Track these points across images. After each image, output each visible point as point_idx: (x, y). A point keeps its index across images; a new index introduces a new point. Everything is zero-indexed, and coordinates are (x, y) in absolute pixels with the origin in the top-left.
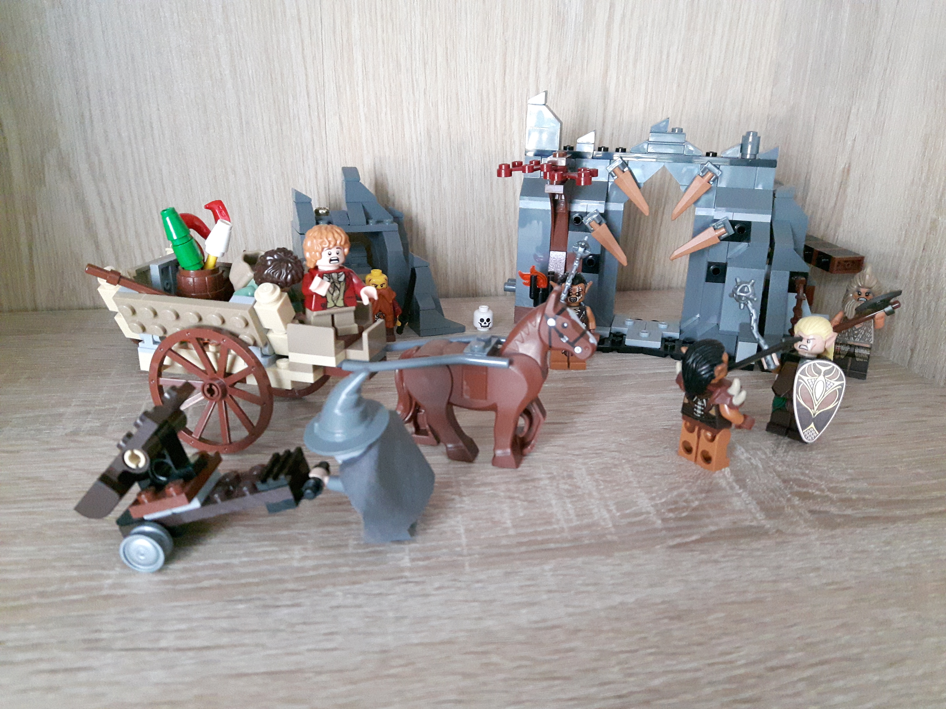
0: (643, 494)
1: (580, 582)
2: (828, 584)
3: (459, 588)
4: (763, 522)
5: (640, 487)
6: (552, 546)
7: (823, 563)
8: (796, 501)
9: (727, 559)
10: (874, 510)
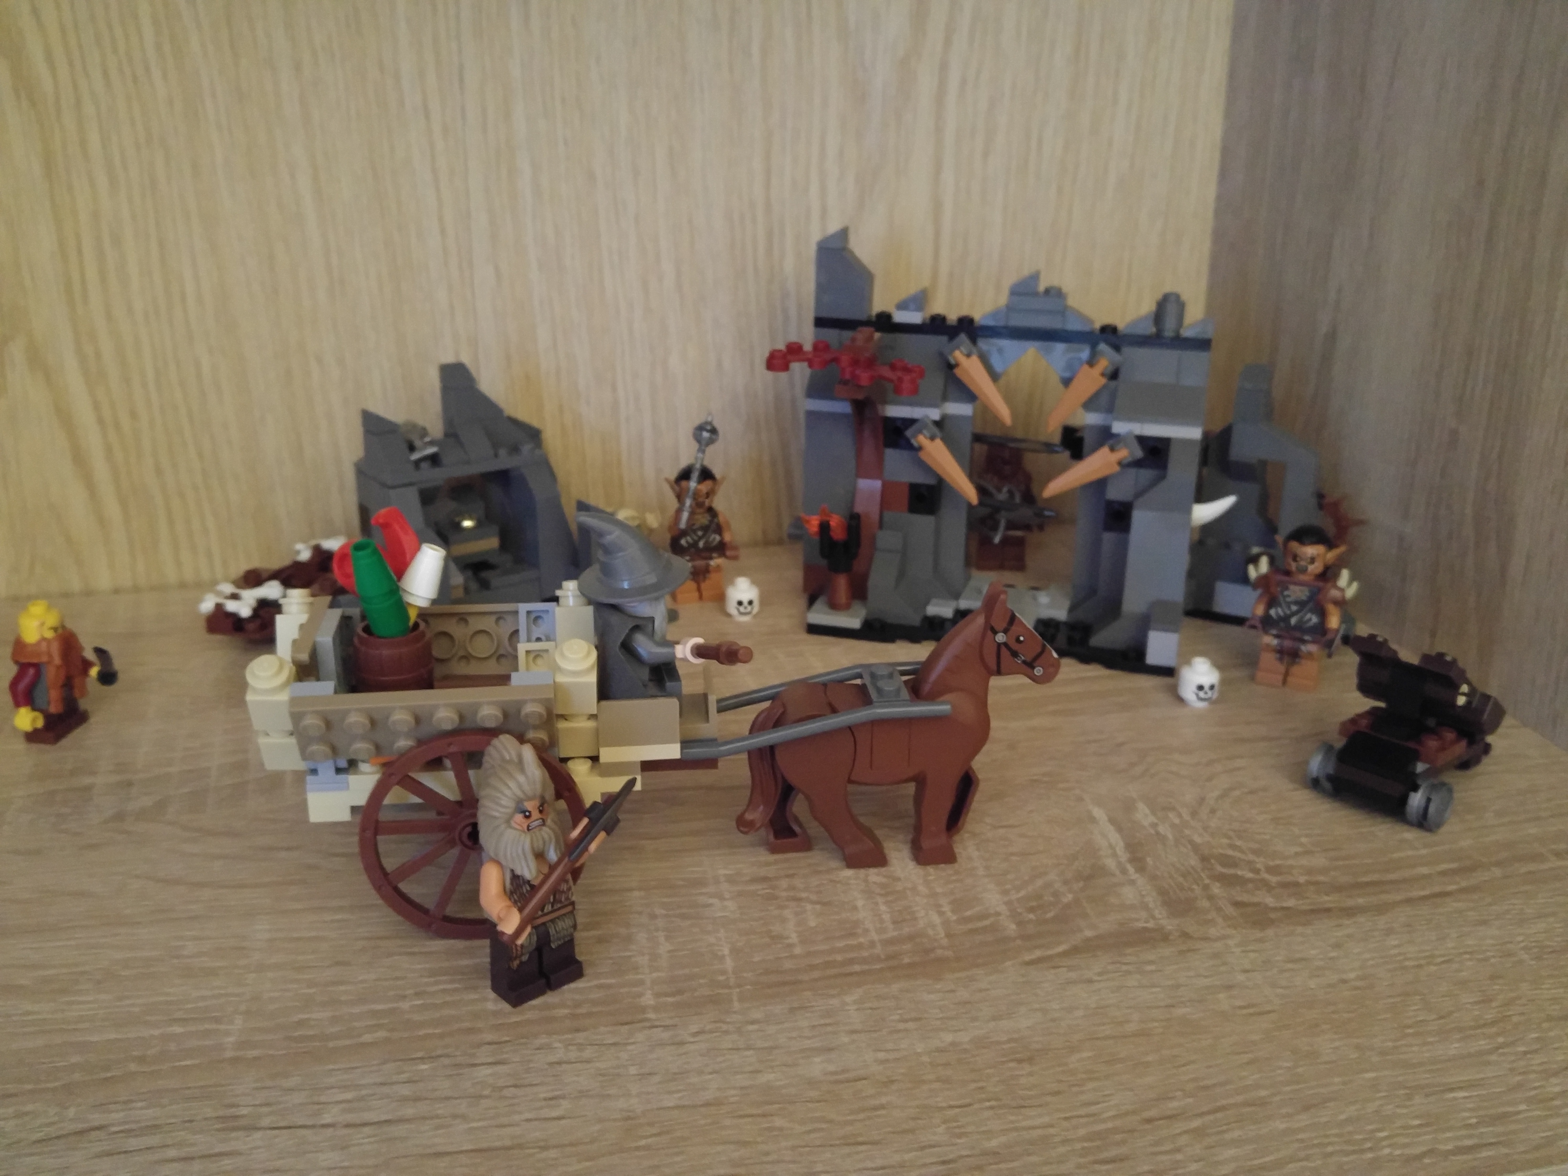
0: (992, 886)
1: (897, 1017)
2: (1241, 1008)
3: (726, 1032)
4: (1164, 922)
5: (988, 876)
6: (857, 968)
7: (1241, 977)
9: (1104, 977)
10: (1326, 898)
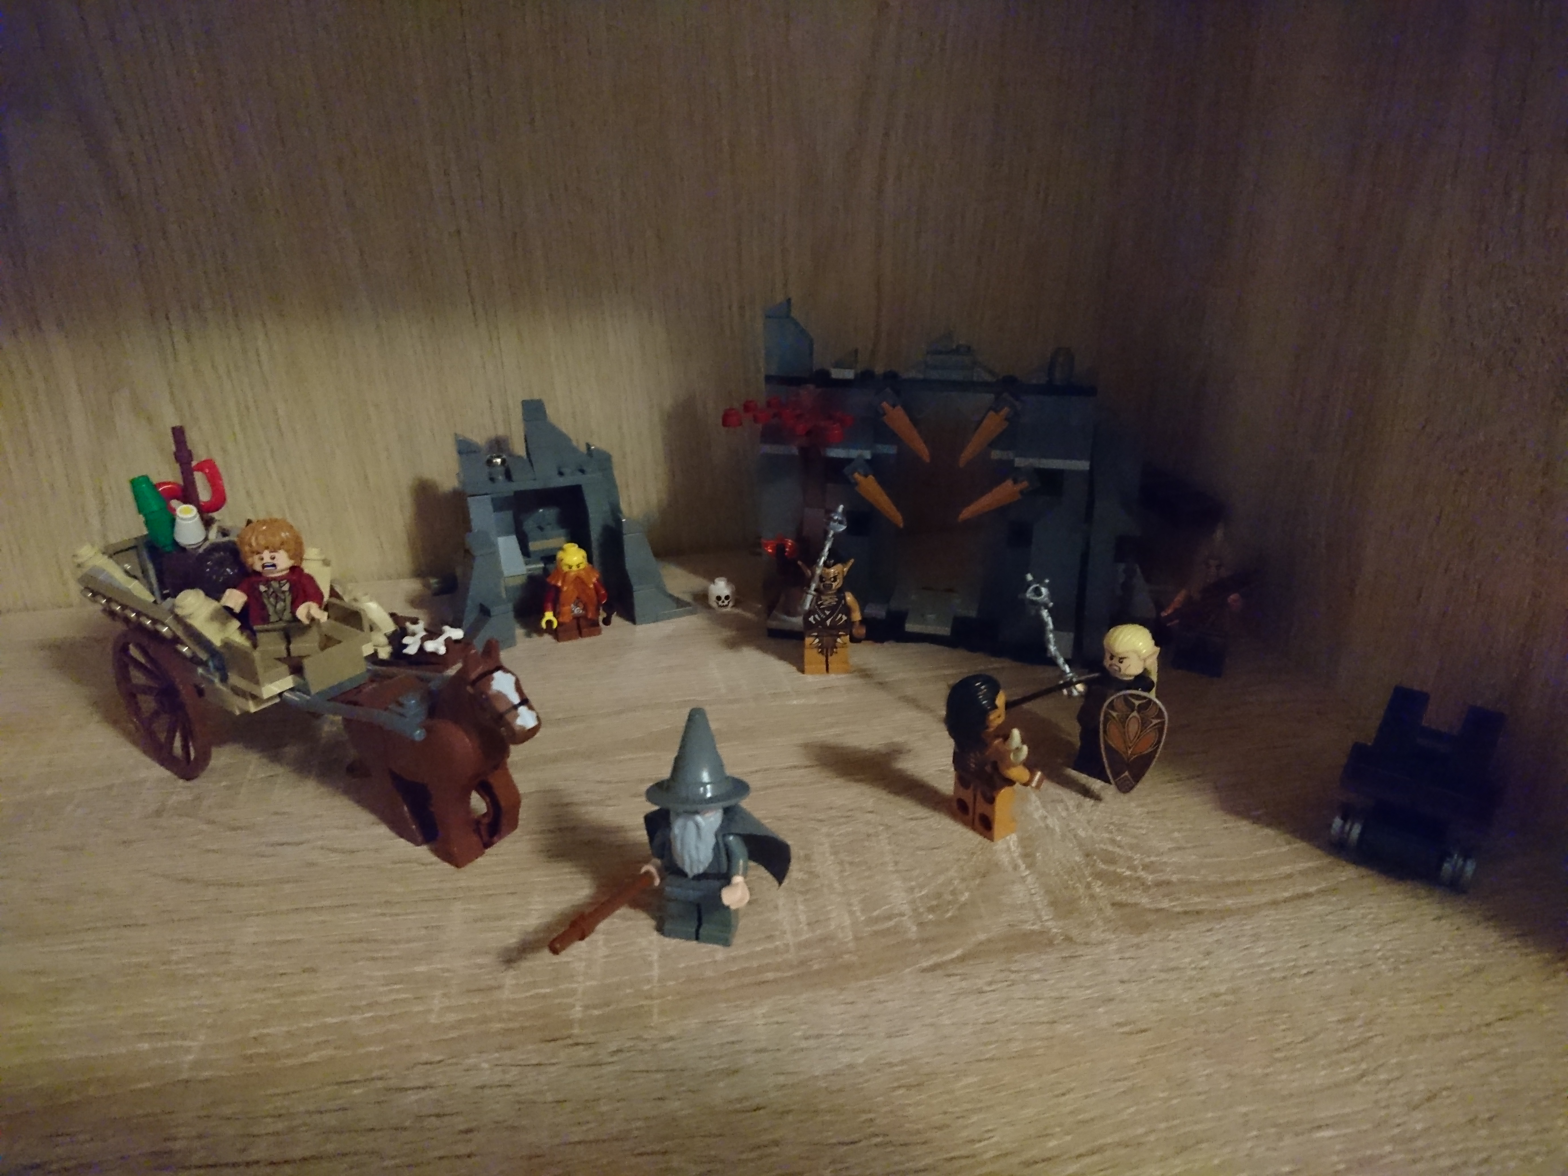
0: (898, 883)
2: (1120, 1024)
4: (1049, 923)
5: (897, 871)
6: (770, 976)
8: (1098, 888)
9: (993, 987)
